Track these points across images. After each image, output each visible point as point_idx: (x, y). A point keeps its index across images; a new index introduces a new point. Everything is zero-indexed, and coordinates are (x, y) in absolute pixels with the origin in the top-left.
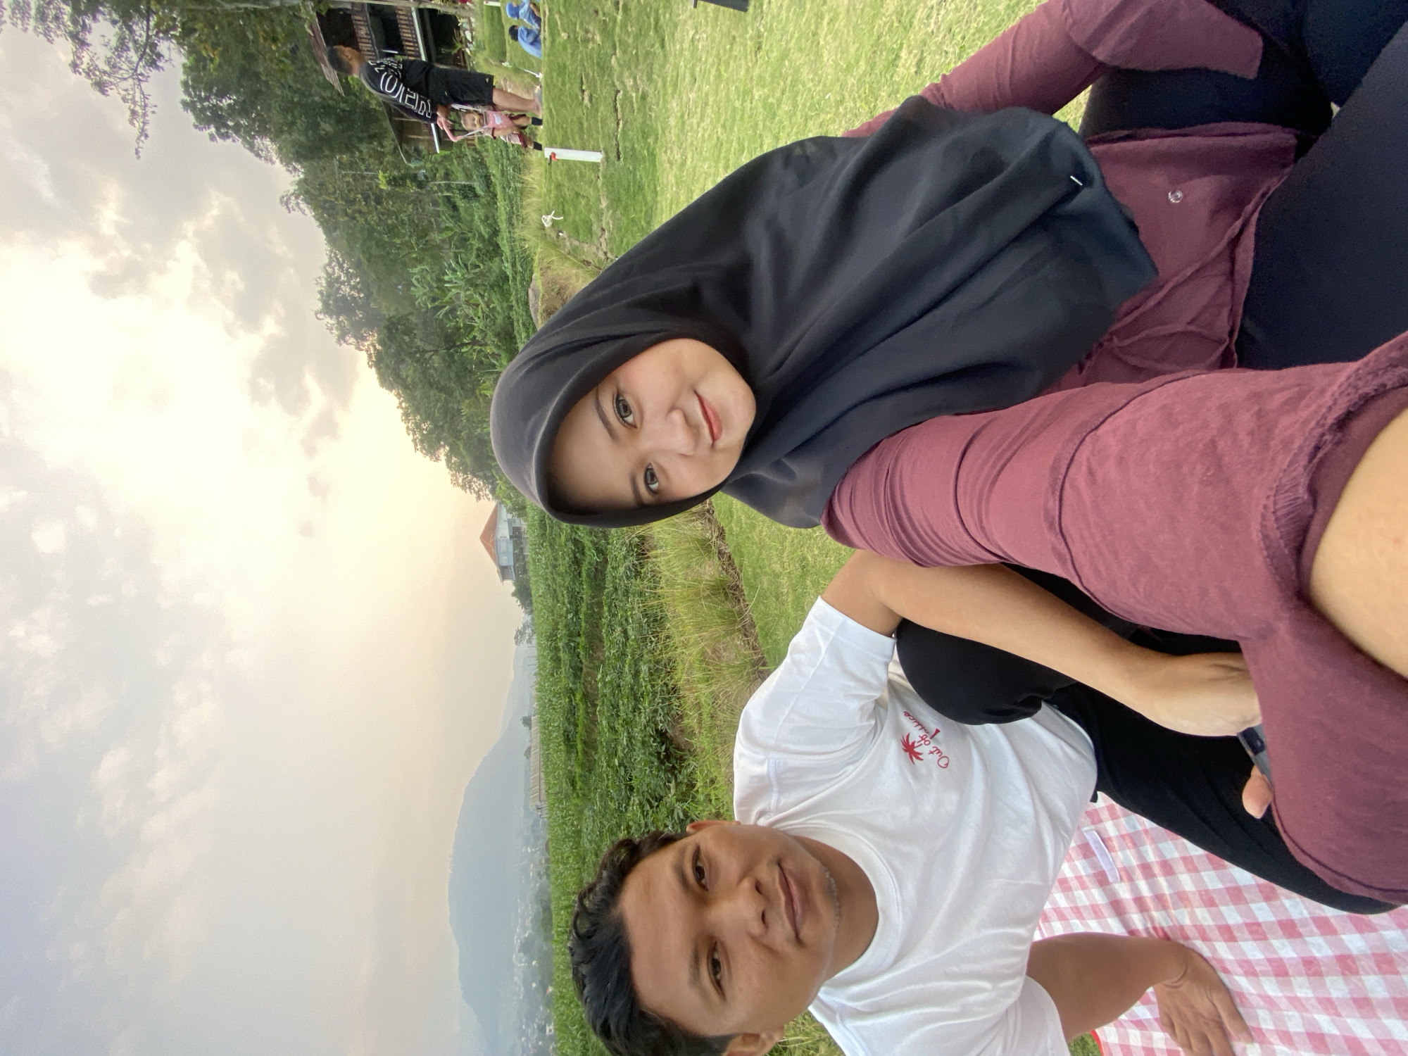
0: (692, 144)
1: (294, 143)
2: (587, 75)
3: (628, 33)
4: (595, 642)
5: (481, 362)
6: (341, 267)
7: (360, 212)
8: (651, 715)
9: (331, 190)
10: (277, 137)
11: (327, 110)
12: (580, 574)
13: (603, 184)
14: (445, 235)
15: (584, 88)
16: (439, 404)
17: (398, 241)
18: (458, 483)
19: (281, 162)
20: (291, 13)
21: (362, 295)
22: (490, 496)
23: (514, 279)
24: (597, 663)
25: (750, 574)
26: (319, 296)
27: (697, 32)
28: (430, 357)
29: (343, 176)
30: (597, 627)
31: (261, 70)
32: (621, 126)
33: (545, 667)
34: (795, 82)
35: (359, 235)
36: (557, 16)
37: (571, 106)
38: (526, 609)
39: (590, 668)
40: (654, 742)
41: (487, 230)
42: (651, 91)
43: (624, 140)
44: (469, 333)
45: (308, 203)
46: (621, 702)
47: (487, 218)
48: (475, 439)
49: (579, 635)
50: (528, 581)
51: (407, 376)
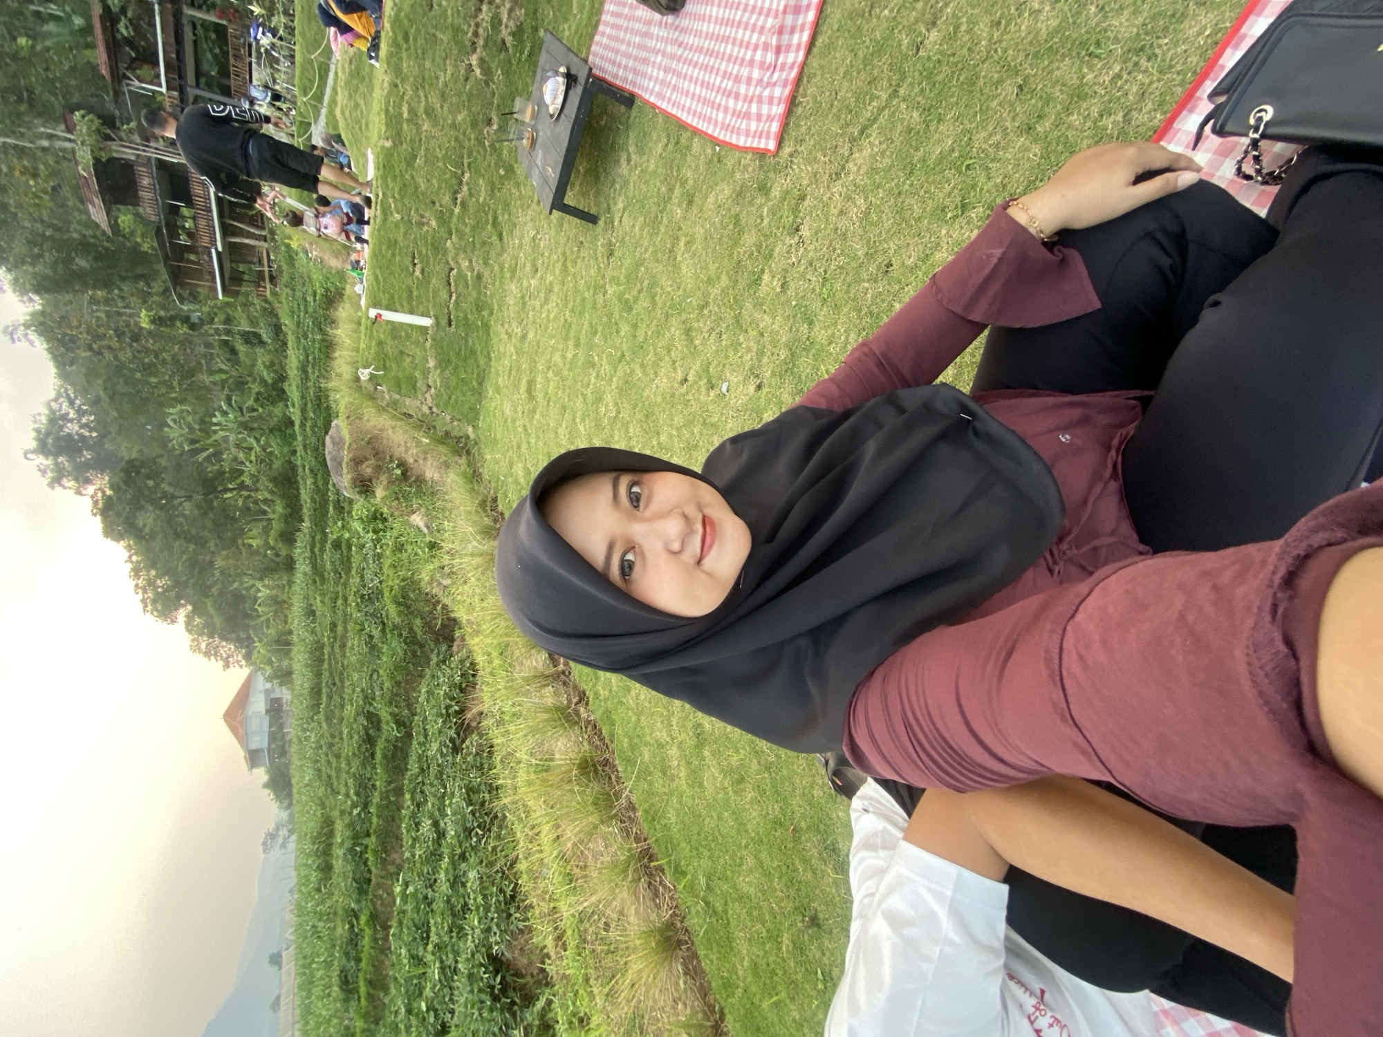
0: (534, 322)
1: (35, 275)
2: (420, 253)
3: (466, 225)
4: (389, 838)
5: (248, 509)
6: (72, 403)
7: (109, 348)
8: (482, 936)
9: (75, 323)
10: (16, 267)
11: (85, 246)
12: (373, 755)
13: (432, 346)
14: (217, 377)
15: (416, 261)
16: (185, 557)
17: (153, 380)
18: (199, 649)
19: (14, 291)
20: (61, 154)
21: (94, 434)
22: (243, 663)
23: (303, 425)
24: (392, 869)
25: (625, 745)
26: (34, 434)
27: (538, 232)
28: (180, 504)
29: (93, 311)
30: (393, 820)
31: (11, 201)
32: (454, 297)
33: (308, 880)
34: (652, 285)
35: (103, 371)
36: (391, 200)
37: (399, 275)
38: (281, 802)
39: (382, 877)
40: (484, 973)
41: (272, 375)
42: (487, 273)
43: (457, 310)
44: (236, 478)
45: (40, 334)
46: (432, 922)
47: (272, 364)
48: (229, 595)
49: (368, 835)
50: (287, 766)
51: (145, 525)
